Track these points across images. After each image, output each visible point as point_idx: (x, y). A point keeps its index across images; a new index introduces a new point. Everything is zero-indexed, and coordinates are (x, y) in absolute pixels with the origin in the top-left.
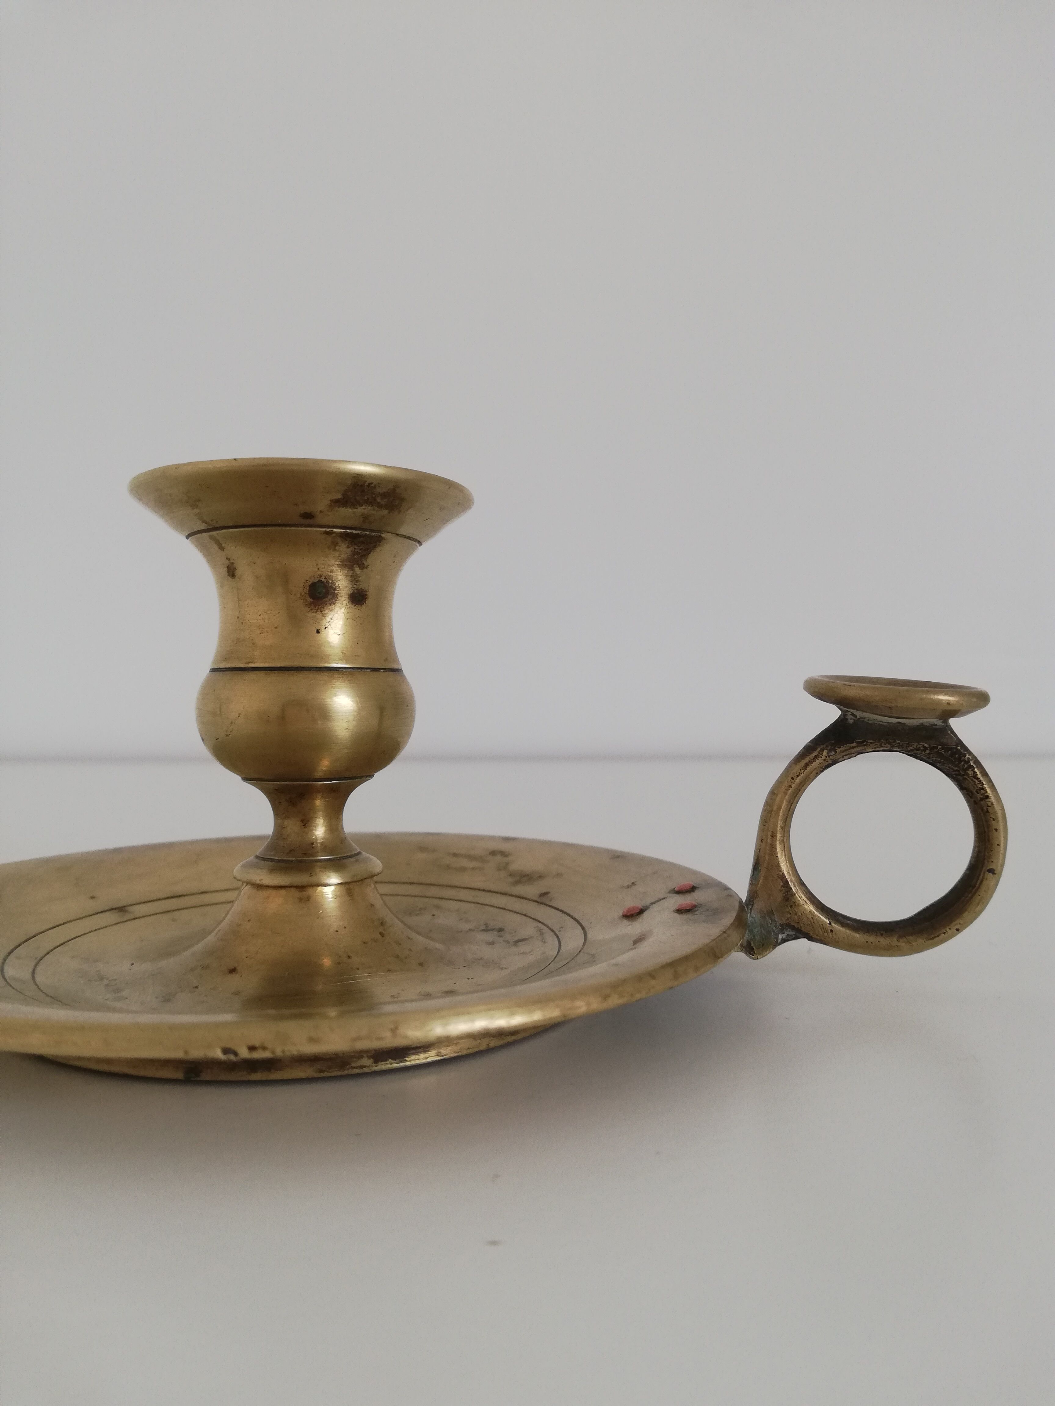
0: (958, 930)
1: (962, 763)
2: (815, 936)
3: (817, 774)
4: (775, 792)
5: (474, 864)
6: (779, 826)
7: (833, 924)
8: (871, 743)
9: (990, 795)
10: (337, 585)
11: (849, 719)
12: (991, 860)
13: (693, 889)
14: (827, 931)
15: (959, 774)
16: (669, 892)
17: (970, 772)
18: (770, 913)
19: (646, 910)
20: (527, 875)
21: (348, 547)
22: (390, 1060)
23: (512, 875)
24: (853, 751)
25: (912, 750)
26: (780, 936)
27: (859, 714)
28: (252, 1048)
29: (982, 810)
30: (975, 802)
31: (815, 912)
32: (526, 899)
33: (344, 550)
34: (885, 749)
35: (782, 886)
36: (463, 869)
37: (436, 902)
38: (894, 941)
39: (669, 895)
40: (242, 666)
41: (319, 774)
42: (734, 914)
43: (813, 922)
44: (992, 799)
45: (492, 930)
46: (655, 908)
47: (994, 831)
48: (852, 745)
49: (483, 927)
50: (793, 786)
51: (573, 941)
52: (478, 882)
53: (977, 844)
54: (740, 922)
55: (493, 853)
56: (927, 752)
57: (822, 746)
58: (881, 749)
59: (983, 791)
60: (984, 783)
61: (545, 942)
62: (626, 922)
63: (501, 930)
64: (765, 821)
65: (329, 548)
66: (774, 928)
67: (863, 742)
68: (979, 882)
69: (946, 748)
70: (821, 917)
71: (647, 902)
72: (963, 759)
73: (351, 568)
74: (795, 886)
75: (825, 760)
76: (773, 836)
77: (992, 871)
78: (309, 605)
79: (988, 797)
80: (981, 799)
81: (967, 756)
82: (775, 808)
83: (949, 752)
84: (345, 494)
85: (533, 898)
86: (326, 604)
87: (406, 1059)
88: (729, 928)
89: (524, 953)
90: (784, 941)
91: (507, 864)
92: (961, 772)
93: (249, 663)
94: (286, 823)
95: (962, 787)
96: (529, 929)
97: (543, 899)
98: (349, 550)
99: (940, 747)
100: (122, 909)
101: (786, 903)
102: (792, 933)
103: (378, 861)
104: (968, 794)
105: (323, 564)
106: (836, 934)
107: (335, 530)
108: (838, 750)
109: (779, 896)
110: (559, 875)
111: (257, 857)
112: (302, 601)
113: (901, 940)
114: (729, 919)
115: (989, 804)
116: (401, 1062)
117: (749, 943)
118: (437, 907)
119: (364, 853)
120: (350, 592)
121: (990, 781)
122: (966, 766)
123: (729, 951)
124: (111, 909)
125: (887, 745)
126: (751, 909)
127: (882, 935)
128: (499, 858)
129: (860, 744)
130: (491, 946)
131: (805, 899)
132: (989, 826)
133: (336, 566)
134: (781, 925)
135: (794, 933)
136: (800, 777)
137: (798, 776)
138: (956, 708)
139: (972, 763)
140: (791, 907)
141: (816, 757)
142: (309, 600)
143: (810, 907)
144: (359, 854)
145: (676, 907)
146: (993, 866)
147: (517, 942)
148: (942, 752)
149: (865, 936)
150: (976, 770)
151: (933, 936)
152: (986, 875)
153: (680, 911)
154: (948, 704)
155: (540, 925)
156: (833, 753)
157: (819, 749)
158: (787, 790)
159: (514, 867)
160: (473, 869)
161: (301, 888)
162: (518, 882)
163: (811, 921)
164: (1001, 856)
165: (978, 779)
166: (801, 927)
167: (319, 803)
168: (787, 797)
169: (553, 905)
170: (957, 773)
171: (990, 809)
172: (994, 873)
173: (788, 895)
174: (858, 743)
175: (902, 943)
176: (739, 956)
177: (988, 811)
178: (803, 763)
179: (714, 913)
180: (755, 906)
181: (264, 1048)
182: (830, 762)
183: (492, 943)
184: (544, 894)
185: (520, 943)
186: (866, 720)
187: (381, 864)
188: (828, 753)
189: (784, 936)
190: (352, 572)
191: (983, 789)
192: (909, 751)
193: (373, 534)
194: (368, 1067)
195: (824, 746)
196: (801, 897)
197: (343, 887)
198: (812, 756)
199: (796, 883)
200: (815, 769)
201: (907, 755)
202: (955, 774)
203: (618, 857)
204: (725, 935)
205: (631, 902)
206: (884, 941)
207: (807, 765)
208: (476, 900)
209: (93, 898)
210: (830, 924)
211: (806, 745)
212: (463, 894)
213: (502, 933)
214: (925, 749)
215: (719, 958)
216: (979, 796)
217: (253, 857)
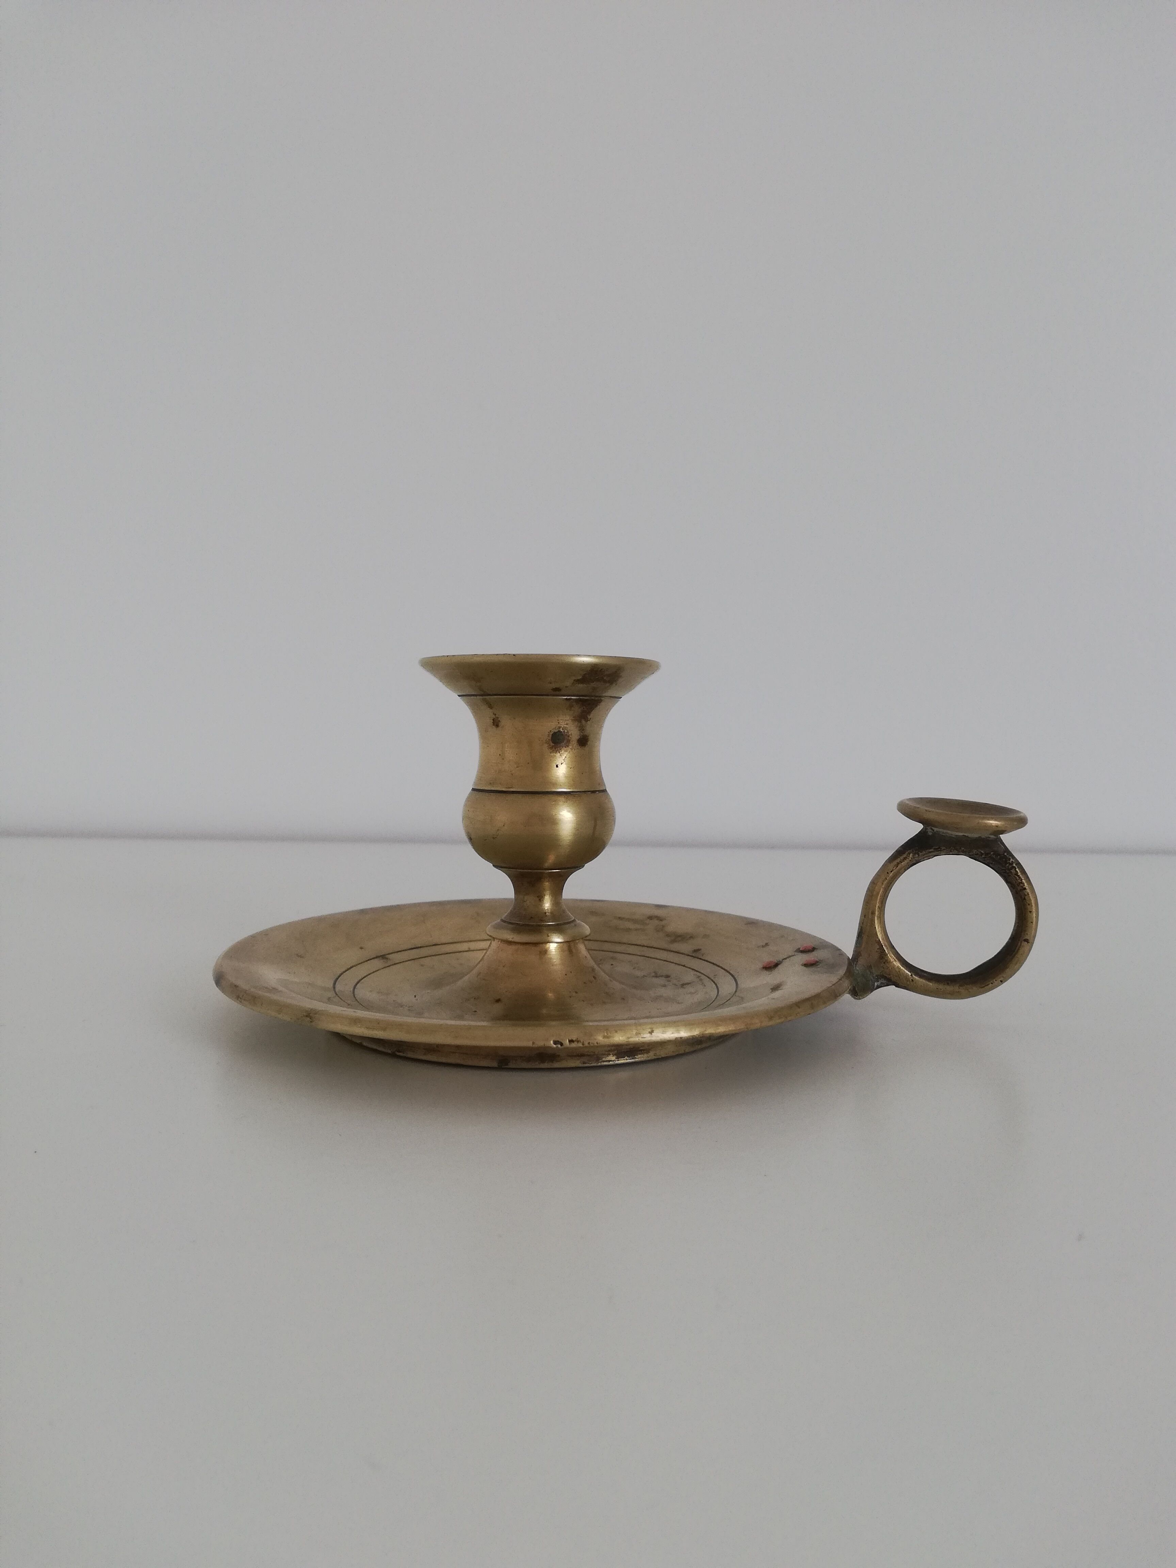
0: (1001, 981)
1: (1008, 865)
2: (900, 984)
3: (905, 870)
4: (875, 882)
5: (638, 926)
6: (877, 906)
7: (913, 976)
8: (944, 849)
9: (1027, 888)
10: (570, 733)
11: (929, 832)
12: (1026, 933)
13: (813, 949)
14: (909, 980)
15: (1006, 872)
16: (796, 951)
17: (1013, 871)
18: (870, 967)
19: (779, 964)
20: (680, 936)
21: (580, 707)
22: (626, 1057)
23: (668, 935)
24: (930, 854)
25: (973, 855)
26: (876, 984)
27: (935, 829)
28: (571, 1041)
29: (1021, 897)
30: (1016, 891)
31: (901, 967)
32: (682, 954)
33: (577, 710)
34: (953, 853)
35: (878, 949)
36: (628, 930)
37: (611, 954)
38: (956, 988)
39: (796, 953)
40: (504, 789)
41: (546, 865)
42: (845, 968)
43: (899, 973)
44: (1028, 891)
45: (662, 976)
46: (786, 964)
47: (1029, 913)
48: (931, 850)
49: (653, 974)
50: (888, 879)
51: (727, 986)
52: (642, 939)
53: (1017, 922)
54: (849, 973)
55: (650, 918)
56: (983, 856)
57: (909, 851)
58: (951, 853)
59: (1021, 885)
60: (1023, 879)
61: (705, 986)
62: (766, 972)
63: (668, 976)
64: (867, 902)
65: (567, 709)
66: (872, 978)
67: (938, 848)
68: (1017, 948)
69: (996, 854)
70: (905, 970)
71: (781, 957)
72: (1008, 861)
73: (580, 721)
74: (887, 948)
75: (910, 861)
76: (873, 913)
77: (1027, 941)
78: (551, 748)
79: (1025, 889)
80: (1021, 890)
81: (1011, 860)
82: (875, 893)
83: (999, 857)
84: (584, 676)
85: (686, 952)
86: (563, 747)
87: (636, 1057)
88: (843, 977)
89: (691, 993)
90: (878, 987)
91: (663, 926)
92: (1007, 871)
93: (509, 788)
94: (526, 898)
95: (1007, 882)
96: (690, 976)
97: (696, 954)
98: (580, 710)
99: (992, 853)
100: (383, 957)
101: (881, 961)
102: (884, 982)
103: (588, 927)
104: (1012, 887)
105: (561, 720)
106: (915, 983)
107: (572, 697)
108: (920, 854)
109: (876, 956)
110: (706, 936)
111: (502, 921)
112: (547, 745)
113: (961, 988)
114: (842, 971)
115: (1026, 894)
116: (633, 1059)
117: (854, 988)
118: (612, 958)
119: (577, 920)
120: (578, 738)
121: (1027, 878)
122: (1010, 866)
123: (843, 993)
124: (377, 957)
125: (955, 851)
126: (856, 964)
127: (948, 984)
128: (656, 922)
129: (936, 850)
130: (663, 988)
131: (895, 958)
132: (1026, 909)
133: (570, 720)
134: (877, 976)
135: (886, 982)
136: (893, 872)
137: (891, 872)
138: (1004, 829)
139: (1014, 865)
140: (884, 963)
141: (905, 859)
142: (552, 744)
143: (897, 964)
144: (574, 921)
145: (804, 962)
146: (1027, 937)
147: (683, 985)
148: (994, 856)
149: (936, 984)
150: (1017, 869)
151: (984, 985)
152: (1022, 943)
153: (807, 965)
154: (997, 826)
155: (698, 973)
156: (917, 855)
157: (907, 853)
158: (883, 881)
159: (671, 928)
160: (636, 930)
161: (536, 944)
162: (673, 941)
163: (898, 973)
164: (1033, 932)
165: (1018, 876)
166: (891, 977)
167: (547, 884)
168: (883, 886)
169: (706, 959)
170: (1004, 871)
171: (1026, 898)
172: (1028, 942)
173: (882, 955)
174: (934, 849)
175: (962, 990)
176: (847, 997)
177: (1025, 899)
178: (895, 863)
179: (831, 967)
180: (859, 962)
181: (578, 1042)
182: (915, 862)
183: (665, 986)
184: (696, 951)
185: (685, 986)
186: (940, 833)
187: (589, 929)
188: (913, 856)
189: (879, 983)
190: (580, 724)
191: (1022, 883)
192: (970, 855)
193: (596, 698)
194: (613, 1061)
195: (911, 850)
196: (891, 957)
197: (565, 945)
198: (902, 858)
199: (888, 947)
200: (904, 867)
201: (969, 857)
202: (1004, 872)
203: (752, 923)
204: (841, 982)
205: (767, 959)
206: (949, 988)
207: (898, 864)
208: (643, 954)
209: (361, 948)
210: (911, 975)
211: (898, 849)
212: (631, 950)
213: (669, 979)
214: (982, 854)
215: (837, 996)
216: (1019, 888)
217: (499, 920)
